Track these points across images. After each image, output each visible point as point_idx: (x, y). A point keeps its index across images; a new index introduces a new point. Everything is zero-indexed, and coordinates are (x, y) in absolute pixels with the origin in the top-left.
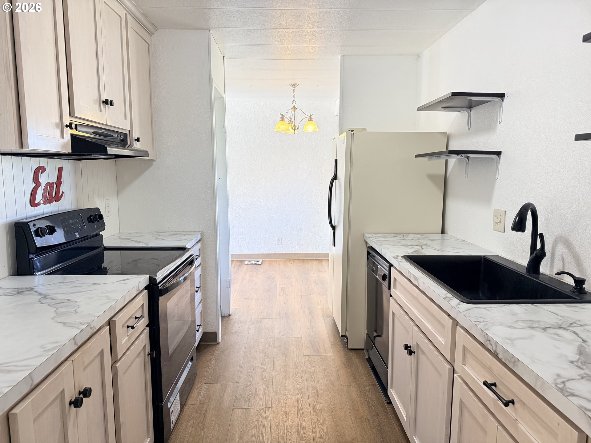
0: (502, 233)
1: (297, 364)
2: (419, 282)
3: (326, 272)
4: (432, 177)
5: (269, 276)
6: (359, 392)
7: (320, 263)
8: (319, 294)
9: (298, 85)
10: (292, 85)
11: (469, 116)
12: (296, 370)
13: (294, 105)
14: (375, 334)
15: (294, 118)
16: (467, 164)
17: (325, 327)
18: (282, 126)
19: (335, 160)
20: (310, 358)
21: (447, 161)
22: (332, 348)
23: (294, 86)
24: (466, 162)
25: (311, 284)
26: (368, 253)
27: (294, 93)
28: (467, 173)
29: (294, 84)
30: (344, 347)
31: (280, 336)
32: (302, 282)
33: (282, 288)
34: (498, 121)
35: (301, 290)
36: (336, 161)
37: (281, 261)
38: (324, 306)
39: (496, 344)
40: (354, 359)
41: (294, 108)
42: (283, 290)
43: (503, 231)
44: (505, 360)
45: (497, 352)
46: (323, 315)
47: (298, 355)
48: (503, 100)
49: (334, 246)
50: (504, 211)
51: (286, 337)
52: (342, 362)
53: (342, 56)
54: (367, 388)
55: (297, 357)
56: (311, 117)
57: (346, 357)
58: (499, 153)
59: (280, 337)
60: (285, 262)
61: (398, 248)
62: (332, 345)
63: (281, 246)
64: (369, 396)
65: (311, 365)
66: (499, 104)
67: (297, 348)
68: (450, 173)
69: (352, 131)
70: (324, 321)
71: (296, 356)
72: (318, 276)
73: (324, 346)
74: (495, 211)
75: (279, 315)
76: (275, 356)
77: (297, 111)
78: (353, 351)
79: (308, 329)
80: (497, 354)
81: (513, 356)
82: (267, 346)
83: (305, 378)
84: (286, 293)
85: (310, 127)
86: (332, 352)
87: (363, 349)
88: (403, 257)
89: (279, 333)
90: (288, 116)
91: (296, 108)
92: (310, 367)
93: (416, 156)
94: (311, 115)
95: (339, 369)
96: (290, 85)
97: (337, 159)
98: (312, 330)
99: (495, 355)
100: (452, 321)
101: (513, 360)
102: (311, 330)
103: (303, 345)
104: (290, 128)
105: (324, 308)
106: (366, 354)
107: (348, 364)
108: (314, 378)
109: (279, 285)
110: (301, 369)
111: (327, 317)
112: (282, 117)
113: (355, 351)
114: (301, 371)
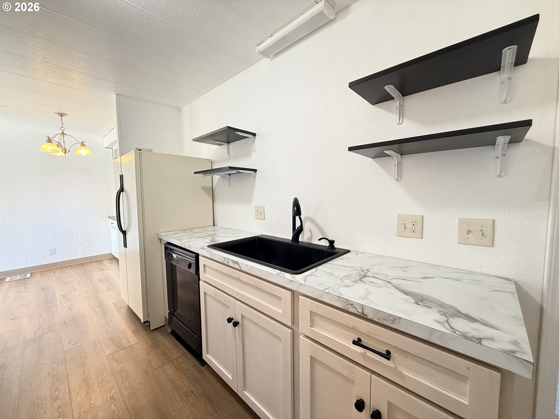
0: (263, 220)
1: (100, 369)
2: (240, 265)
3: (109, 269)
4: (204, 188)
5: (44, 287)
6: (174, 368)
7: (101, 263)
8: (107, 289)
9: (66, 115)
10: (59, 114)
11: (228, 148)
12: (100, 377)
13: (63, 131)
14: (173, 310)
15: (64, 142)
16: (229, 179)
17: (122, 318)
18: (49, 147)
19: (120, 175)
20: (114, 356)
21: (212, 176)
22: (134, 336)
23: (61, 115)
24: (229, 178)
25: (96, 283)
26: (166, 248)
27: (62, 121)
28: (230, 184)
29: (61, 113)
30: (146, 331)
31: (71, 346)
32: (86, 283)
33: (63, 295)
34: (253, 151)
35: (87, 291)
36: (122, 177)
37: (56, 269)
38: (115, 299)
39: (363, 307)
40: (158, 338)
41: (63, 133)
42: (65, 297)
43: (263, 219)
44: (379, 320)
45: (365, 313)
46: (116, 308)
47: (100, 359)
48: (255, 138)
49: (126, 247)
50: (263, 206)
51: (79, 344)
52: (149, 345)
53: (117, 94)
54: (180, 360)
55: (99, 362)
56: (83, 143)
57: (151, 339)
58: (255, 171)
59: (71, 348)
60: (62, 269)
61: (196, 240)
62: (133, 333)
63: (54, 255)
64: (184, 367)
65: (117, 364)
66: (252, 140)
67: (96, 351)
68: (215, 186)
69: (140, 150)
70: (119, 313)
71: (97, 361)
72: (102, 274)
73: (126, 337)
74: (256, 207)
75: (65, 323)
76: (69, 373)
77: (66, 137)
78: (155, 331)
79: (104, 326)
80: (366, 315)
81: (390, 315)
82: (55, 365)
83: (114, 381)
84: (69, 299)
85: (83, 152)
86: (136, 339)
87: (164, 325)
88: (209, 246)
89: (69, 343)
90: (57, 139)
91: (66, 134)
92: (117, 366)
93: (195, 173)
94: (83, 142)
95: (148, 354)
96: (57, 114)
97: (122, 175)
98: (109, 326)
99: (363, 317)
100: (290, 292)
101: (391, 318)
102: (107, 326)
103: (103, 345)
104: (60, 150)
105: (116, 301)
106: (167, 328)
107: (155, 345)
108: (124, 376)
109: (59, 293)
110: (106, 373)
111: (121, 308)
112: (49, 139)
113: (157, 330)
114: (107, 375)
